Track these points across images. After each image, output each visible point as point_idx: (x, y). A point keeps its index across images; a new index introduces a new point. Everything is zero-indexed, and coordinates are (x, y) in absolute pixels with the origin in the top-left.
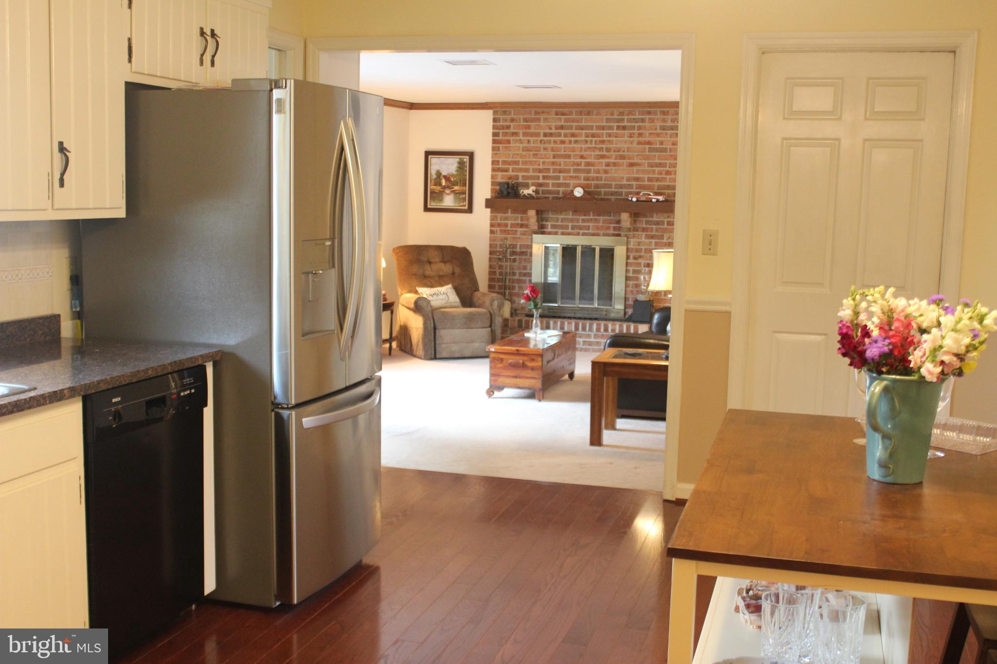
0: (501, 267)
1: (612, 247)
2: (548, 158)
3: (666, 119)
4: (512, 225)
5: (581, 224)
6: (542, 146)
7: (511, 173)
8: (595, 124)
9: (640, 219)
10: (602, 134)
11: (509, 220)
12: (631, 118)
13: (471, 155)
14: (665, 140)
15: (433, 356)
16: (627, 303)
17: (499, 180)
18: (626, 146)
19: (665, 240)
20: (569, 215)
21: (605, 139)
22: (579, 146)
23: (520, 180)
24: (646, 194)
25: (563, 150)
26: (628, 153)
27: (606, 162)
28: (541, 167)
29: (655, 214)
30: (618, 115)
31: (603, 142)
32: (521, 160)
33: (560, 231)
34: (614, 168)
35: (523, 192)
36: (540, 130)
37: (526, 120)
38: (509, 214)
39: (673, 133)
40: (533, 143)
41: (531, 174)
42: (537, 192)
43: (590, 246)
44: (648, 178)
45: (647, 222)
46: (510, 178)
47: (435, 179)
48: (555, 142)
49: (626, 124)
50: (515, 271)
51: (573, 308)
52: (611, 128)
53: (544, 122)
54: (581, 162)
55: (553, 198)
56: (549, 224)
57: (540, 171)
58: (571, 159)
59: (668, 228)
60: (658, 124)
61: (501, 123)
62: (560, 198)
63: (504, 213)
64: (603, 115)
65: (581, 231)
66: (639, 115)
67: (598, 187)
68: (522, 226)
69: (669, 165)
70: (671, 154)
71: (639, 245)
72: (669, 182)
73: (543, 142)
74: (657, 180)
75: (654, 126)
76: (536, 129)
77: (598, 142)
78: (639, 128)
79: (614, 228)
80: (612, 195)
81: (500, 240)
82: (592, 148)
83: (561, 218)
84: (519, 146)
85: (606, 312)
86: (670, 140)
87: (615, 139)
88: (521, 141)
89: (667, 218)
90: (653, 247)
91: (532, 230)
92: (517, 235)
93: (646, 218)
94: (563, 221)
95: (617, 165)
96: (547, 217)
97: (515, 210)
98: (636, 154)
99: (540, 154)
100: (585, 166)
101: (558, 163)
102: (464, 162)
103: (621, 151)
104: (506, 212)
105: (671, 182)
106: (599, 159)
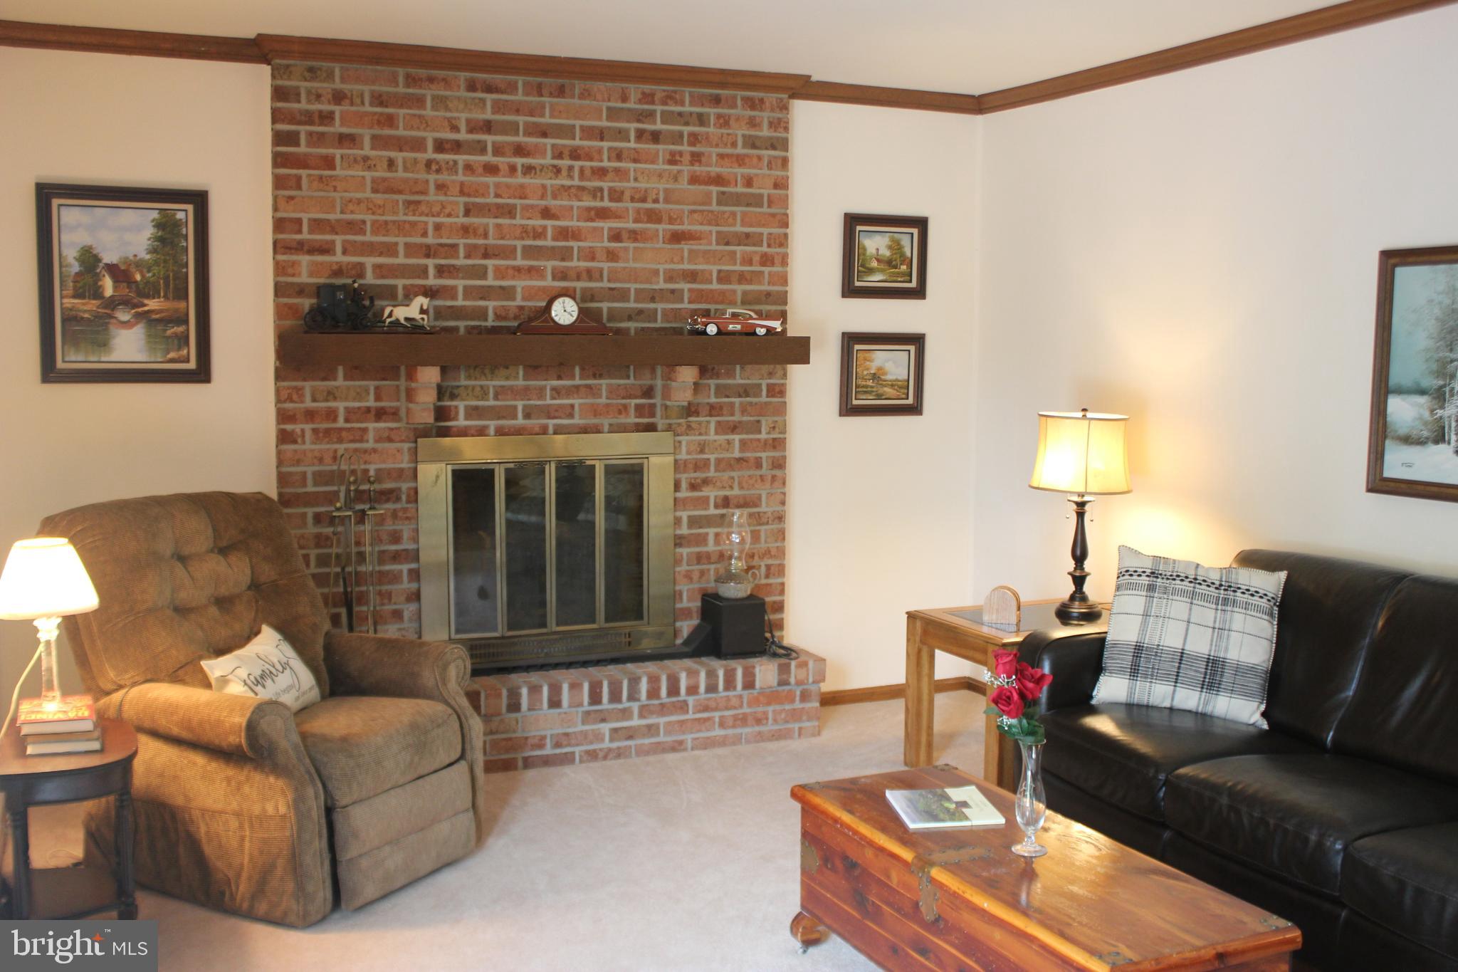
1: (640, 461)
2: (449, 215)
3: (758, 120)
4: (350, 415)
5: (549, 402)
6: (432, 178)
7: (339, 257)
8: (578, 123)
10: (600, 151)
11: (342, 400)
12: (672, 112)
13: (199, 200)
14: (757, 175)
15: (332, 908)
16: (679, 605)
17: (304, 278)
18: (661, 186)
19: (763, 436)
20: (516, 378)
21: (606, 164)
22: (538, 181)
23: (370, 279)
24: (738, 315)
25: (492, 190)
26: (671, 206)
27: (610, 229)
28: (430, 240)
29: (738, 367)
30: (640, 101)
31: (601, 173)
32: (369, 218)
33: (492, 425)
34: (632, 245)
35: (390, 315)
36: (425, 130)
37: (379, 100)
38: (340, 382)
39: (775, 157)
40: (406, 169)
41: (401, 260)
43: (579, 461)
44: (719, 272)
45: (720, 391)
46: (338, 272)
47: (77, 274)
48: (469, 168)
49: (659, 126)
50: (365, 549)
52: (622, 135)
53: (434, 108)
55: (470, 330)
56: (461, 405)
57: (429, 252)
58: (515, 218)
59: (770, 403)
60: (740, 131)
61: (304, 105)
62: (494, 330)
63: (324, 379)
64: (599, 96)
65: (552, 422)
66: (691, 104)
67: (592, 299)
68: (380, 414)
69: (769, 239)
70: (772, 210)
71: (702, 451)
72: (769, 284)
73: (434, 167)
74: (742, 278)
75: (728, 134)
76: (412, 128)
77: (588, 172)
78: (694, 139)
79: (639, 408)
80: (630, 318)
81: (316, 461)
82: (573, 190)
83: (494, 386)
84: (363, 177)
85: (629, 636)
86: (769, 175)
87: (632, 166)
88: (369, 162)
89: (770, 379)
90: (737, 454)
91: (412, 426)
92: (367, 441)
93: (718, 378)
94: (499, 397)
95: (639, 237)
96: (453, 387)
97: (356, 368)
98: (687, 208)
99: (428, 202)
100: (555, 239)
101: (481, 231)
102: (177, 224)
103: (650, 199)
104: (330, 376)
105: (773, 285)
106: (592, 220)
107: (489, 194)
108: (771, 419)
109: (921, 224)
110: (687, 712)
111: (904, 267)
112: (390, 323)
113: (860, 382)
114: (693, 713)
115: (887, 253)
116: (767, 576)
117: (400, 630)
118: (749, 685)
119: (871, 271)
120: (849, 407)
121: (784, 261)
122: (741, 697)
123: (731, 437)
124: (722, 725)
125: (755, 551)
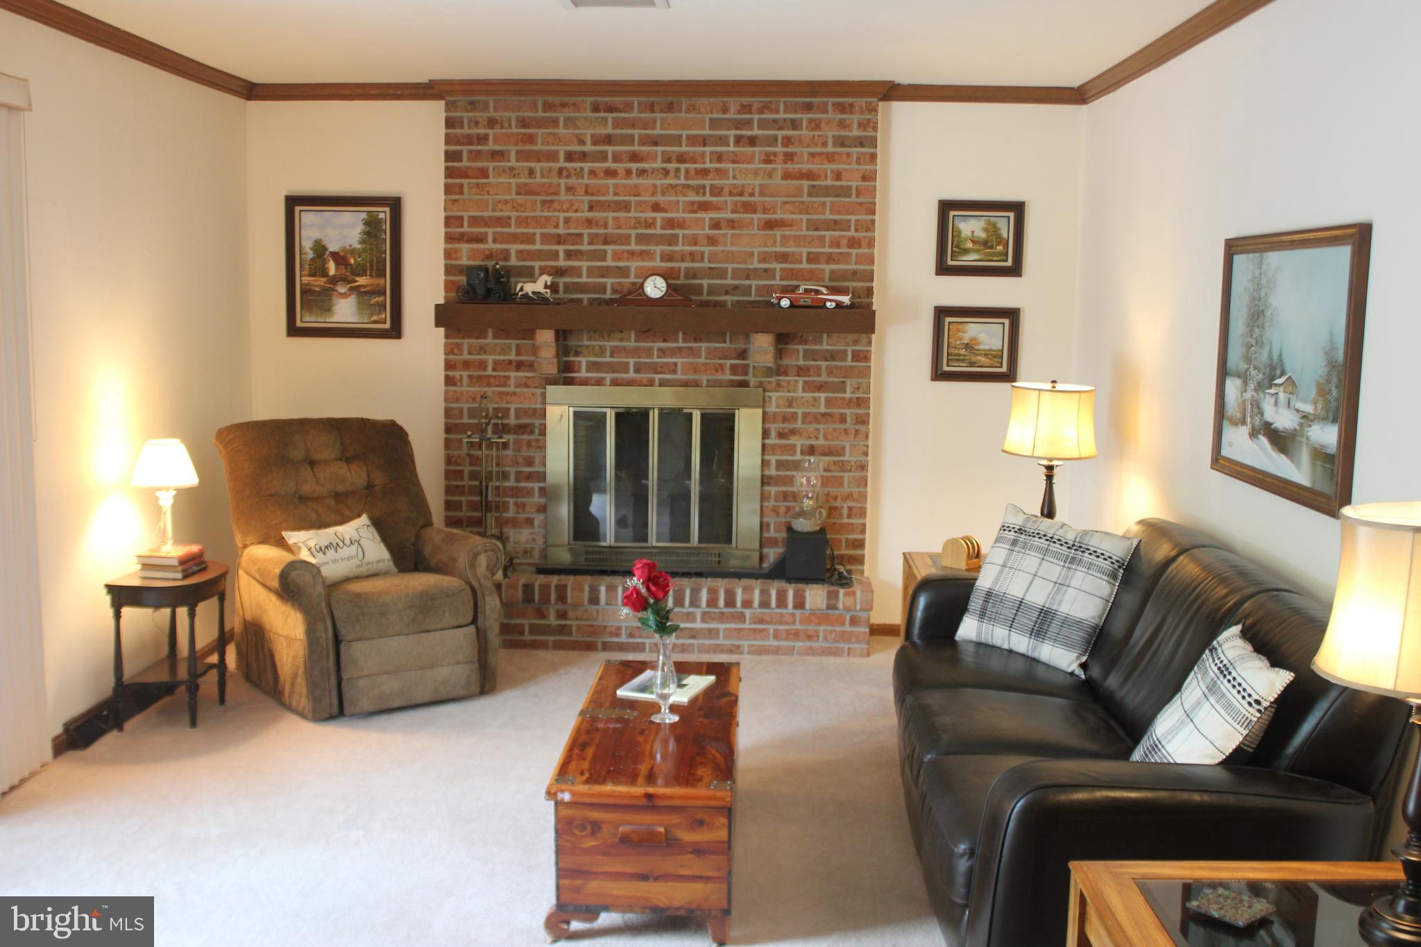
0: (474, 461)
1: (730, 411)
2: (576, 211)
3: (847, 122)
4: (497, 365)
5: (656, 360)
6: (563, 182)
7: (490, 245)
8: (684, 133)
9: (790, 347)
10: (703, 155)
11: (490, 354)
12: (768, 120)
13: (395, 204)
14: (846, 170)
15: (335, 710)
16: (766, 535)
17: (464, 261)
18: (757, 182)
19: (848, 395)
20: (629, 340)
21: (708, 165)
22: (650, 182)
23: (513, 261)
24: (811, 290)
25: (611, 191)
26: (765, 199)
27: (711, 219)
28: (561, 231)
29: (825, 335)
30: (739, 112)
31: (704, 173)
32: (513, 214)
33: (608, 377)
34: (730, 232)
35: (522, 289)
36: (558, 145)
37: (523, 123)
38: (490, 340)
39: (864, 154)
40: (543, 176)
41: (538, 246)
42: (553, 287)
43: (680, 410)
44: (809, 253)
45: (807, 355)
46: (489, 256)
47: (311, 259)
48: (593, 173)
49: (756, 132)
50: (507, 469)
51: (644, 550)
52: (723, 141)
53: (566, 127)
54: (655, 219)
55: (592, 301)
56: (583, 361)
57: (559, 240)
58: (630, 212)
59: (855, 366)
60: (830, 133)
61: (466, 130)
62: (610, 302)
63: (478, 338)
64: (703, 110)
65: (658, 377)
66: (785, 112)
67: (694, 277)
68: (519, 366)
69: (856, 225)
70: (861, 200)
71: (790, 406)
72: (856, 263)
73: (565, 173)
74: (830, 259)
75: (820, 136)
76: (548, 144)
77: (692, 173)
78: (787, 141)
79: (733, 367)
80: (727, 293)
81: (470, 400)
82: (679, 188)
83: (610, 346)
84: (510, 183)
85: (719, 556)
86: (857, 170)
87: (731, 166)
88: (515, 171)
89: (855, 346)
90: (823, 409)
91: (544, 376)
92: (509, 386)
93: (806, 344)
94: (615, 355)
95: (736, 225)
96: (577, 346)
97: (502, 330)
98: (780, 200)
99: (559, 201)
100: (663, 228)
101: (602, 223)
102: (380, 222)
103: (746, 194)
104: (482, 335)
105: (861, 264)
106: (695, 212)
107: (609, 194)
108: (855, 381)
109: (1018, 209)
110: (744, 622)
111: (1000, 248)
112: (521, 295)
113: (952, 351)
114: (750, 624)
115: (983, 235)
116: (849, 517)
117: (531, 533)
118: (799, 605)
119: (966, 251)
120: (939, 372)
121: (871, 244)
122: (793, 615)
123: (817, 395)
124: (776, 637)
125: (839, 494)
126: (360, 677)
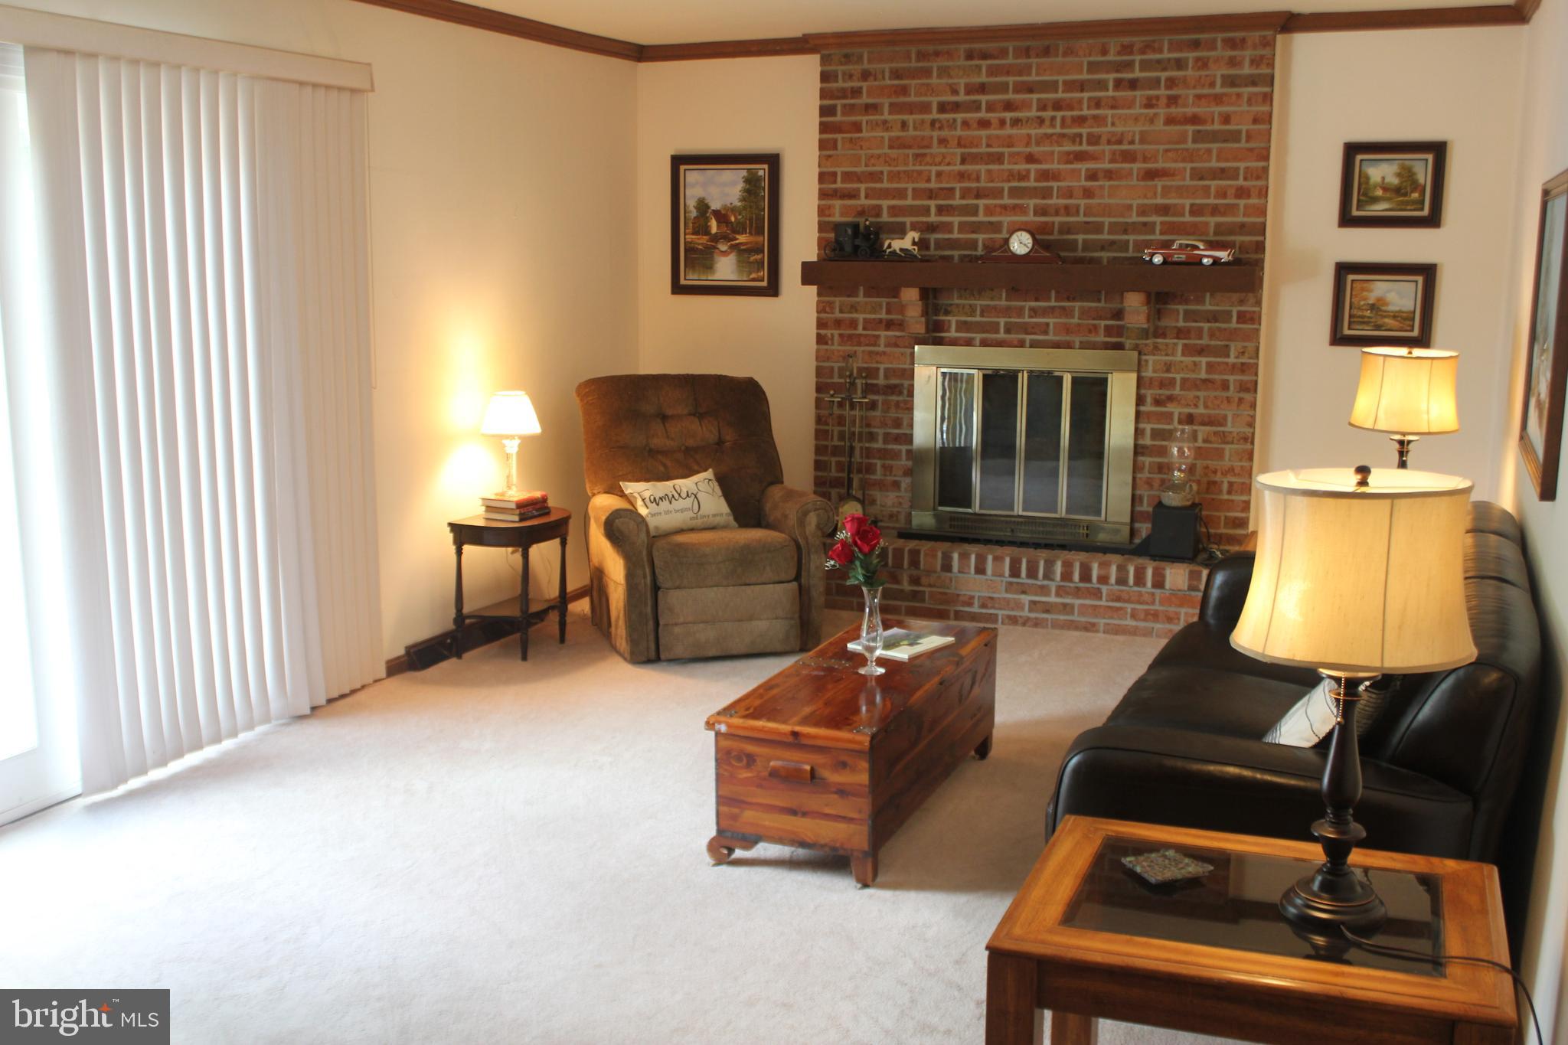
0: (841, 420)
1: (1103, 376)
2: (949, 164)
3: (1238, 59)
4: (868, 324)
5: (1027, 320)
6: (935, 134)
7: (863, 201)
8: (1061, 78)
9: (1169, 306)
10: (1080, 101)
11: (861, 313)
12: (1150, 60)
13: (773, 161)
14: (1235, 112)
15: (653, 654)
16: (1138, 508)
17: (837, 218)
18: (1138, 129)
19: (1232, 360)
20: (1000, 299)
21: (1085, 112)
22: (1024, 131)
23: (885, 218)
24: (1187, 246)
25: (984, 141)
26: (1145, 147)
27: (1087, 170)
28: (933, 185)
29: (1208, 295)
30: (1119, 53)
31: (1081, 120)
32: (886, 169)
33: (978, 337)
34: (1107, 183)
36: (931, 95)
37: (896, 74)
38: (861, 298)
39: (1259, 94)
40: (915, 129)
41: (909, 202)
42: (922, 244)
43: (1050, 372)
44: (1192, 205)
45: (1189, 316)
46: (862, 213)
47: (695, 218)
48: (966, 124)
49: (1137, 74)
50: (875, 430)
51: (1008, 519)
52: (1101, 85)
53: (939, 77)
54: (1028, 171)
55: (962, 258)
56: (953, 320)
57: (931, 194)
58: (1003, 163)
59: (1240, 329)
60: (1219, 72)
61: (840, 84)
62: (977, 258)
63: (849, 296)
64: (1081, 53)
65: (1028, 338)
66: (1169, 51)
67: (1069, 232)
68: (889, 325)
69: (1245, 173)
70: (1254, 145)
71: (1168, 371)
72: (1244, 215)
73: (937, 125)
74: (1215, 210)
75: (1207, 76)
76: (921, 95)
77: (1068, 121)
78: (1171, 83)
79: (1108, 329)
80: (1103, 248)
81: (841, 359)
82: (1055, 137)
83: (981, 305)
84: (883, 137)
85: (1087, 529)
86: (1248, 112)
87: (1110, 112)
88: (887, 125)
89: (1241, 306)
90: (1203, 375)
91: (913, 335)
92: (879, 346)
93: (1187, 304)
94: (985, 314)
95: (1114, 176)
96: (947, 305)
97: (873, 288)
98: (1162, 147)
99: (931, 154)
100: (1036, 180)
101: (974, 176)
102: (759, 179)
103: (1125, 142)
104: (853, 293)
105: (1249, 216)
106: (1071, 163)
107: (982, 145)
108: (1240, 344)
109: (1438, 150)
110: (1100, 598)
111: (1415, 195)
112: (890, 252)
113: (1355, 312)
114: (1107, 601)
115: (1395, 181)
116: (1229, 492)
117: (897, 497)
118: (1159, 583)
119: (1375, 200)
120: (1338, 337)
121: (1264, 193)
122: (1153, 594)
123: (1197, 359)
124: (1134, 616)
125: (1218, 467)
126: (676, 624)
